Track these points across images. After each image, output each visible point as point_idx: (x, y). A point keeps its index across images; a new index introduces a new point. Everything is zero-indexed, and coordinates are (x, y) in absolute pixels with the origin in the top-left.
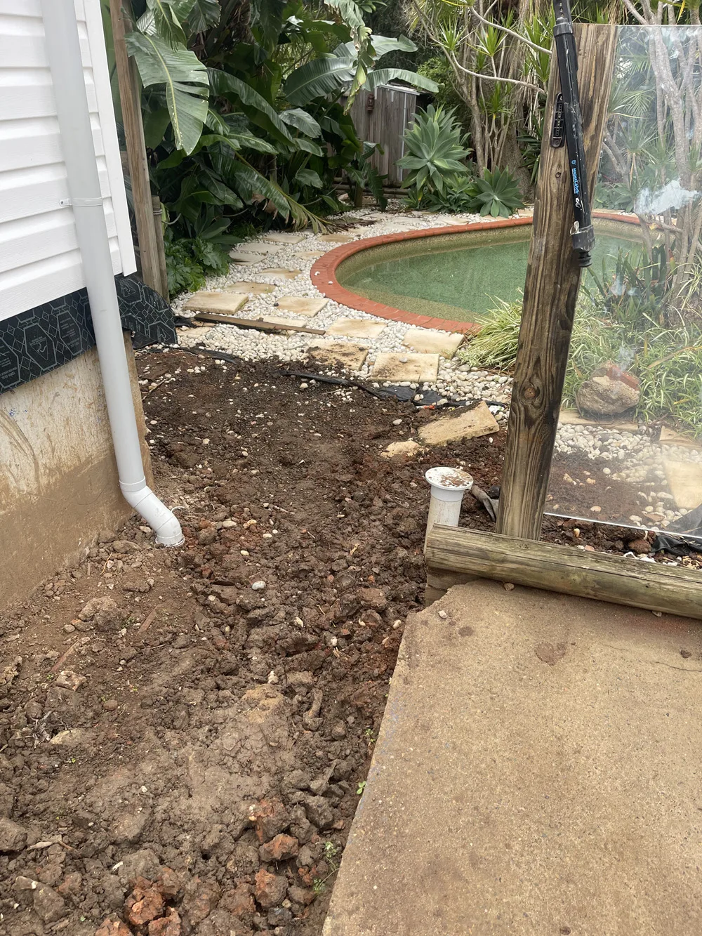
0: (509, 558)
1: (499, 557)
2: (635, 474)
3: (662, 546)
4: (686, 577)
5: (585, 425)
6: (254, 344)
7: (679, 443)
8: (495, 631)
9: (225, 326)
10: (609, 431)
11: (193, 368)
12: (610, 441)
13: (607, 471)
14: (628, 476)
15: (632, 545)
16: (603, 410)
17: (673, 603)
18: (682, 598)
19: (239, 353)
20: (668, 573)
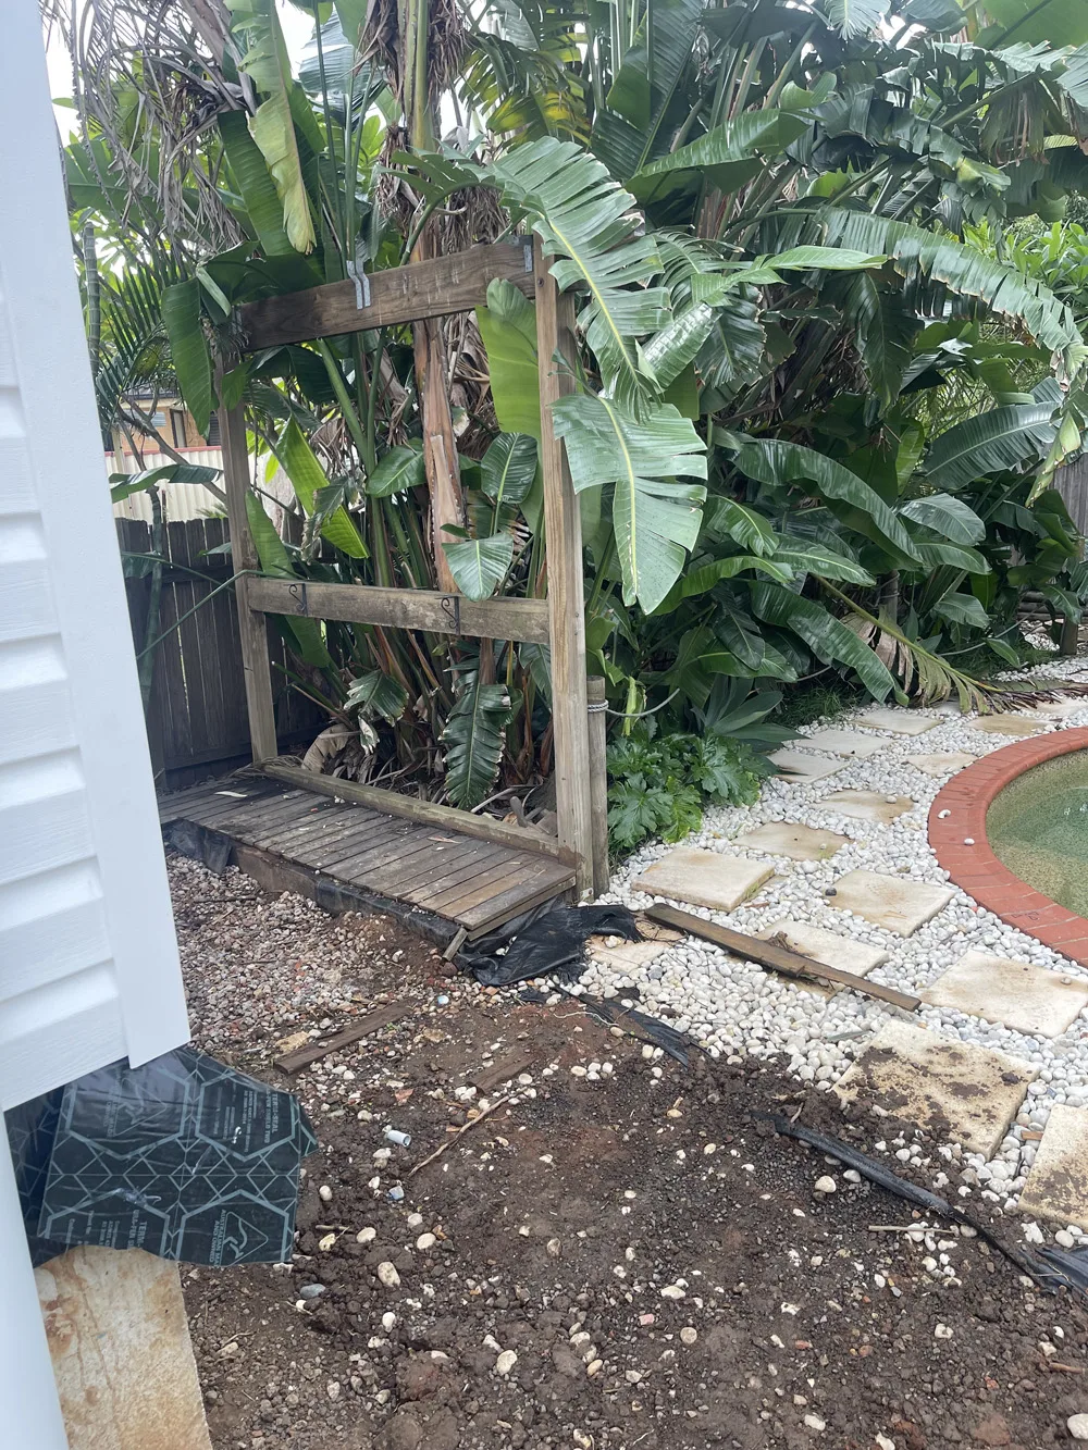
6: (744, 1008)
9: (698, 944)
11: (586, 1065)
19: (701, 1032)
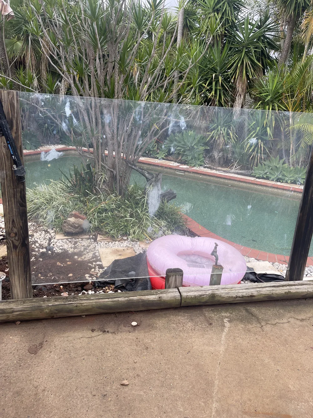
0: (15, 310)
1: (10, 311)
2: (88, 256)
3: (96, 285)
4: (92, 298)
5: (67, 239)
7: (104, 240)
8: (9, 347)
10: (77, 240)
12: (78, 244)
13: (76, 257)
14: (85, 258)
15: (85, 288)
16: (74, 232)
17: (87, 310)
18: (90, 307)
20: (85, 298)
